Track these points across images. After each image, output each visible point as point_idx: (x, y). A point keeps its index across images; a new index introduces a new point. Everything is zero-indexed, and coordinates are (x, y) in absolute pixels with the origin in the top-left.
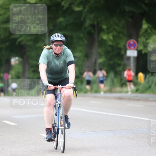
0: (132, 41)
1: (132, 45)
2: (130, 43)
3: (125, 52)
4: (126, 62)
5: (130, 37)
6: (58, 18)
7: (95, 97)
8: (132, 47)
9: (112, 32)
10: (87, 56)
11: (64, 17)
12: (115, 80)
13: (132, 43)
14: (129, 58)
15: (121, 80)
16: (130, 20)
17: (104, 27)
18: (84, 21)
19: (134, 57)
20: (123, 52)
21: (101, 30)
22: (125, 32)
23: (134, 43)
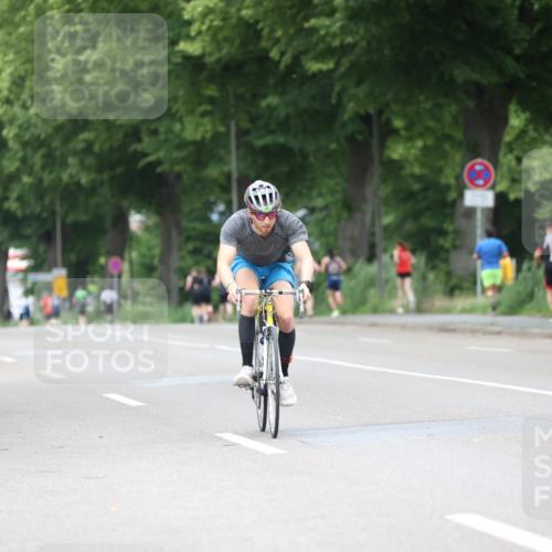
0: (479, 164)
1: (479, 175)
2: (472, 167)
3: (461, 195)
4: (461, 222)
5: (474, 152)
6: (265, 97)
7: (373, 325)
8: (481, 182)
9: (421, 135)
10: (350, 206)
11: (282, 94)
12: (431, 276)
13: (478, 168)
14: (471, 212)
15: (449, 274)
16: (471, 104)
17: (398, 123)
18: (340, 105)
19: (485, 210)
20: (452, 195)
21: (389, 132)
22: (459, 135)
23: (486, 167)
